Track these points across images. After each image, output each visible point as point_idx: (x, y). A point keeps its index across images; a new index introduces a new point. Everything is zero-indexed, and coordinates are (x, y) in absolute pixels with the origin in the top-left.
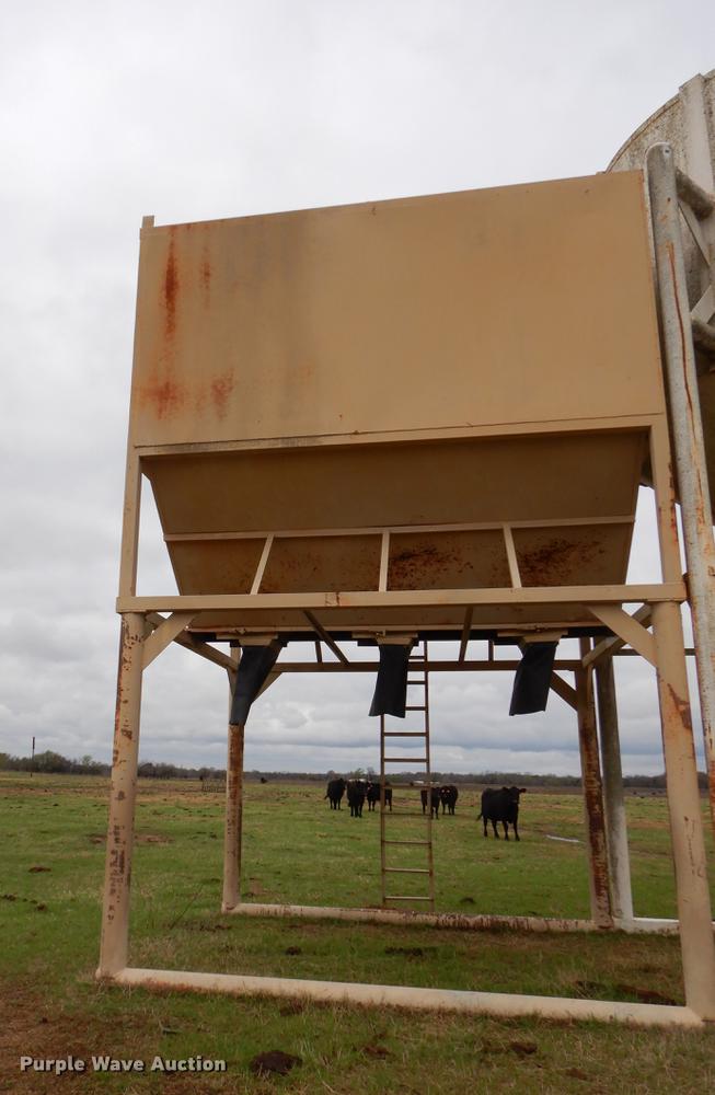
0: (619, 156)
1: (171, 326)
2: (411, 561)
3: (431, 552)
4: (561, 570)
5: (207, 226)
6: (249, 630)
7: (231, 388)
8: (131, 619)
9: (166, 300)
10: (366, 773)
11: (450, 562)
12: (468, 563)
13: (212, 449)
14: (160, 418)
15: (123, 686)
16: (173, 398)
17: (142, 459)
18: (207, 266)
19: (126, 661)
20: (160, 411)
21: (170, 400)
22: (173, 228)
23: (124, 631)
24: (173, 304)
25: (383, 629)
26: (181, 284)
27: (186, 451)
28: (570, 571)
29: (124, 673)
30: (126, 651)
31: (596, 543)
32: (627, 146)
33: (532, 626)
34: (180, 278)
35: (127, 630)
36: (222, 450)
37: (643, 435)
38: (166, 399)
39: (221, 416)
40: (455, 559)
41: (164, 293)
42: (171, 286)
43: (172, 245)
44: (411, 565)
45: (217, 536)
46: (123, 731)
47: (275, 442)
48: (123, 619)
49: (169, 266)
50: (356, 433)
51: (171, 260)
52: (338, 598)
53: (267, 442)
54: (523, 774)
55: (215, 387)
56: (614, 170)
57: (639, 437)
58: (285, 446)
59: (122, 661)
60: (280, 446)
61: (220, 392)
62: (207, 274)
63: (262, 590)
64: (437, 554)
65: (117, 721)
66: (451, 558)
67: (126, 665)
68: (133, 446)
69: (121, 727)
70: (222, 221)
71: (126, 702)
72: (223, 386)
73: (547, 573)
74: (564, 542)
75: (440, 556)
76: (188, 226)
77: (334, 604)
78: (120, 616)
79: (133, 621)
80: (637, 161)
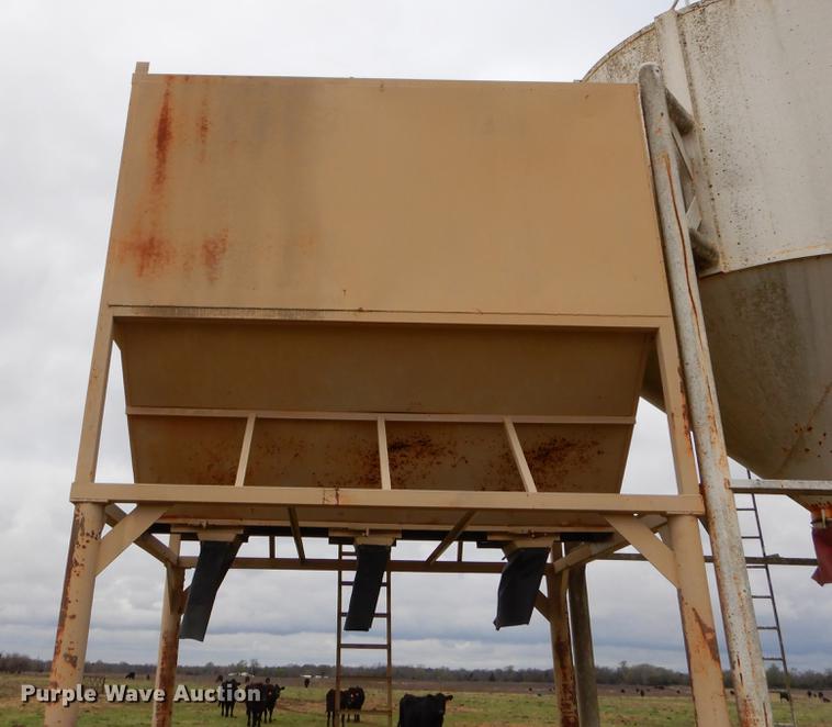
0: (596, 69)
1: (160, 177)
2: (403, 451)
3: (425, 443)
4: (557, 469)
5: (207, 80)
6: (211, 522)
7: (224, 250)
8: (87, 509)
9: (156, 149)
10: (249, 665)
11: (445, 455)
12: (463, 458)
13: (199, 315)
14: (140, 275)
15: (71, 597)
16: (158, 255)
17: (116, 320)
18: (204, 119)
19: (77, 564)
20: (142, 268)
21: (154, 257)
22: (170, 78)
23: (78, 525)
24: (164, 155)
25: (367, 527)
26: (174, 134)
27: (168, 314)
28: (567, 472)
29: (73, 579)
30: (78, 553)
31: (595, 443)
32: (604, 61)
33: (525, 530)
34: (174, 128)
35: (82, 525)
36: (212, 316)
37: (650, 335)
38: (150, 255)
39: (212, 280)
40: (450, 452)
41: (155, 142)
42: (163, 135)
43: (167, 94)
44: (401, 456)
45: (190, 412)
46: (66, 656)
47: (272, 313)
48: (77, 510)
49: (162, 115)
50: (360, 310)
51: (166, 110)
52: (337, 495)
53: (262, 312)
54: (415, 666)
55: (205, 247)
56: (591, 80)
57: (646, 339)
58: (283, 318)
59: (71, 563)
60: (277, 318)
61: (212, 253)
62: (204, 128)
63: (249, 481)
64: (431, 445)
65: (59, 643)
66: (445, 451)
67: (77, 568)
68: (107, 304)
69: (64, 650)
70: (224, 77)
71: (73, 617)
72: (216, 247)
73: (543, 472)
74: (564, 440)
75: (435, 448)
76: (187, 78)
77: (333, 502)
78: (73, 506)
79: (89, 512)
80: (615, 75)
